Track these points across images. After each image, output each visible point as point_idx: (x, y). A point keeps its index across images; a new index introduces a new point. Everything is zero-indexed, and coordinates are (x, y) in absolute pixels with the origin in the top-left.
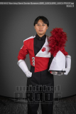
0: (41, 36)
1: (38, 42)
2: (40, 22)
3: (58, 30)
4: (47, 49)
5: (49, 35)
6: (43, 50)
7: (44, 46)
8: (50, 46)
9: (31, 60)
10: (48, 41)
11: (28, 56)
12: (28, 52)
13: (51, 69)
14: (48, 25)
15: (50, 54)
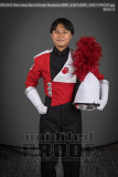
0: (61, 49)
1: (57, 60)
2: (60, 28)
3: (88, 39)
4: (71, 69)
5: (74, 48)
6: (65, 72)
7: (66, 65)
8: (75, 65)
9: (46, 87)
10: (73, 57)
11: (41, 81)
12: (41, 75)
13: (76, 101)
14: (72, 32)
15: (75, 77)
